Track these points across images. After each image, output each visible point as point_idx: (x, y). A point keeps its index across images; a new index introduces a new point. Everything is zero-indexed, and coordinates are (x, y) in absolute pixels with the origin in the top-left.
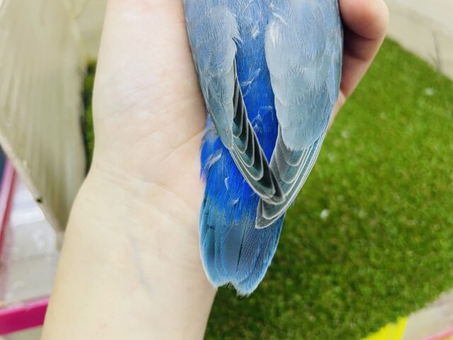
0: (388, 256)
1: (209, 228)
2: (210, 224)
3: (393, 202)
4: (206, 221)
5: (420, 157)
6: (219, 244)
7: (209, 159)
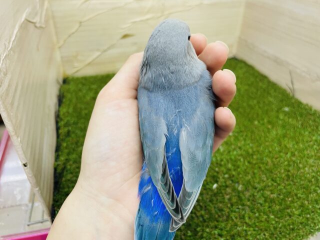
0: (257, 218)
1: (140, 225)
2: (141, 224)
3: (261, 181)
4: (139, 222)
5: (280, 152)
6: (145, 236)
7: (144, 188)
